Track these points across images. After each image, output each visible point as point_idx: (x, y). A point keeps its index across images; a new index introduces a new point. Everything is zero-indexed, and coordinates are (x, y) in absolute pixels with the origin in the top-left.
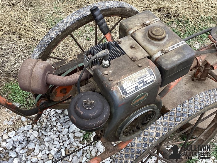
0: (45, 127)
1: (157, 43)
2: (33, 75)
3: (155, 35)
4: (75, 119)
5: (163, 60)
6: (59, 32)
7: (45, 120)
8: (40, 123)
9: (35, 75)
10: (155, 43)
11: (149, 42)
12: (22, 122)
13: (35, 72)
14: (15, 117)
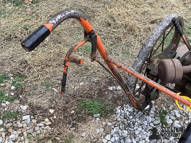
0: (128, 125)
6: (154, 41)
7: (125, 120)
8: (122, 123)
12: (110, 126)
14: (103, 124)
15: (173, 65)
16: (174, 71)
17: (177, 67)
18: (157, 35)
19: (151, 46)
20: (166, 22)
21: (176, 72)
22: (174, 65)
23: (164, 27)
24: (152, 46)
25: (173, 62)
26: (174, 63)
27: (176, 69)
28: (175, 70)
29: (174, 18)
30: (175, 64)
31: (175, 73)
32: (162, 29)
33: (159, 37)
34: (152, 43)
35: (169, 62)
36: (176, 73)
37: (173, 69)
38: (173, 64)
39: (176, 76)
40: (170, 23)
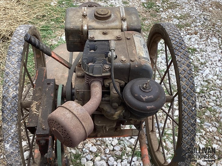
1: (111, 19)
2: (80, 117)
3: (105, 15)
4: (153, 106)
5: (132, 25)
6: (17, 84)
9: (82, 116)
10: (110, 20)
11: (106, 23)
13: (78, 113)
15: (72, 117)
16: (80, 124)
17: (81, 116)
18: (16, 73)
19: (16, 94)
20: (17, 45)
21: (83, 123)
22: (74, 115)
23: (19, 55)
24: (18, 93)
25: (70, 111)
26: (72, 112)
27: (81, 119)
28: (79, 122)
29: (26, 36)
30: (75, 113)
31: (82, 126)
32: (17, 59)
33: (20, 74)
34: (15, 89)
35: (64, 115)
36: (84, 125)
37: (76, 123)
38: (71, 114)
39: (86, 129)
40: (24, 44)
